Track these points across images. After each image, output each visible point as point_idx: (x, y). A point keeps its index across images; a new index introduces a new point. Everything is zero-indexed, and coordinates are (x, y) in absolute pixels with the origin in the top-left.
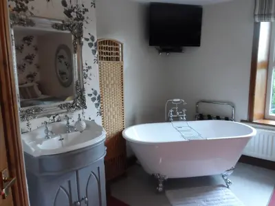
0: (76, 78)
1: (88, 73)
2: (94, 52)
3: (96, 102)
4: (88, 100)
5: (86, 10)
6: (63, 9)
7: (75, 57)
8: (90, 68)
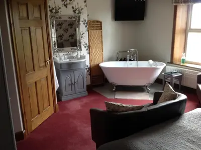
0: (78, 38)
1: (83, 36)
2: (86, 27)
3: (87, 48)
4: (83, 47)
5: (82, 9)
6: (72, 10)
7: (78, 29)
8: (84, 33)
